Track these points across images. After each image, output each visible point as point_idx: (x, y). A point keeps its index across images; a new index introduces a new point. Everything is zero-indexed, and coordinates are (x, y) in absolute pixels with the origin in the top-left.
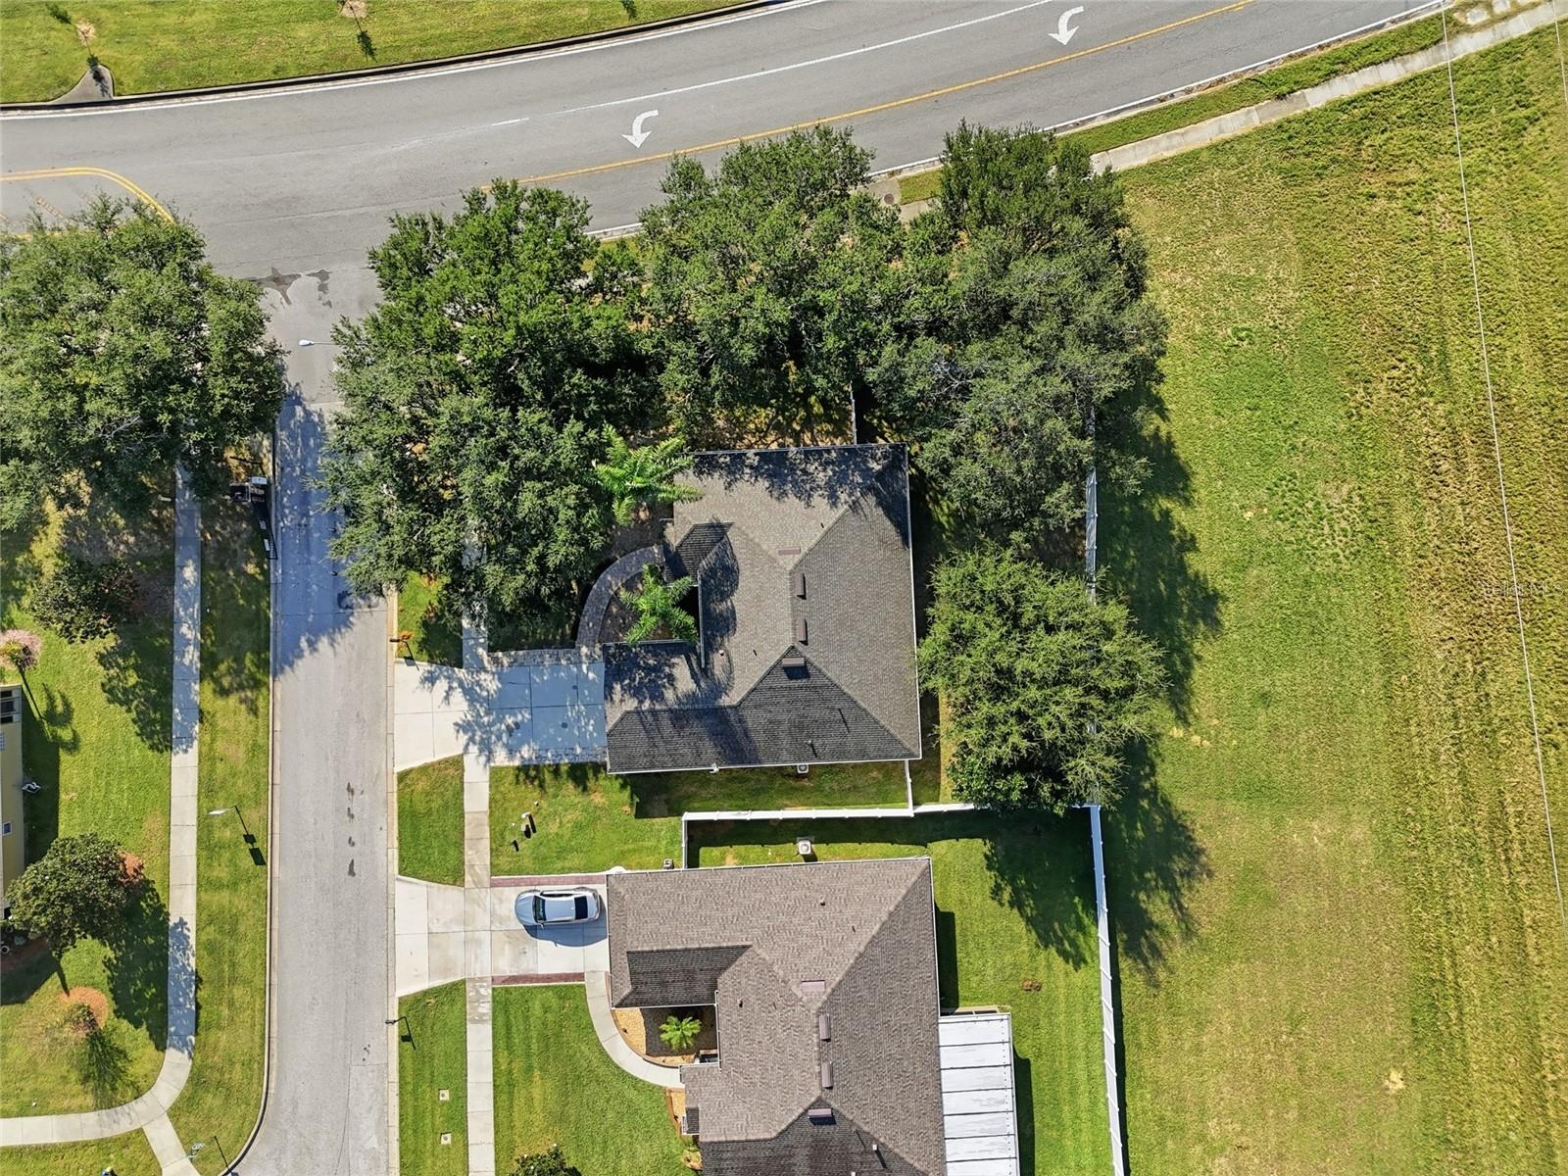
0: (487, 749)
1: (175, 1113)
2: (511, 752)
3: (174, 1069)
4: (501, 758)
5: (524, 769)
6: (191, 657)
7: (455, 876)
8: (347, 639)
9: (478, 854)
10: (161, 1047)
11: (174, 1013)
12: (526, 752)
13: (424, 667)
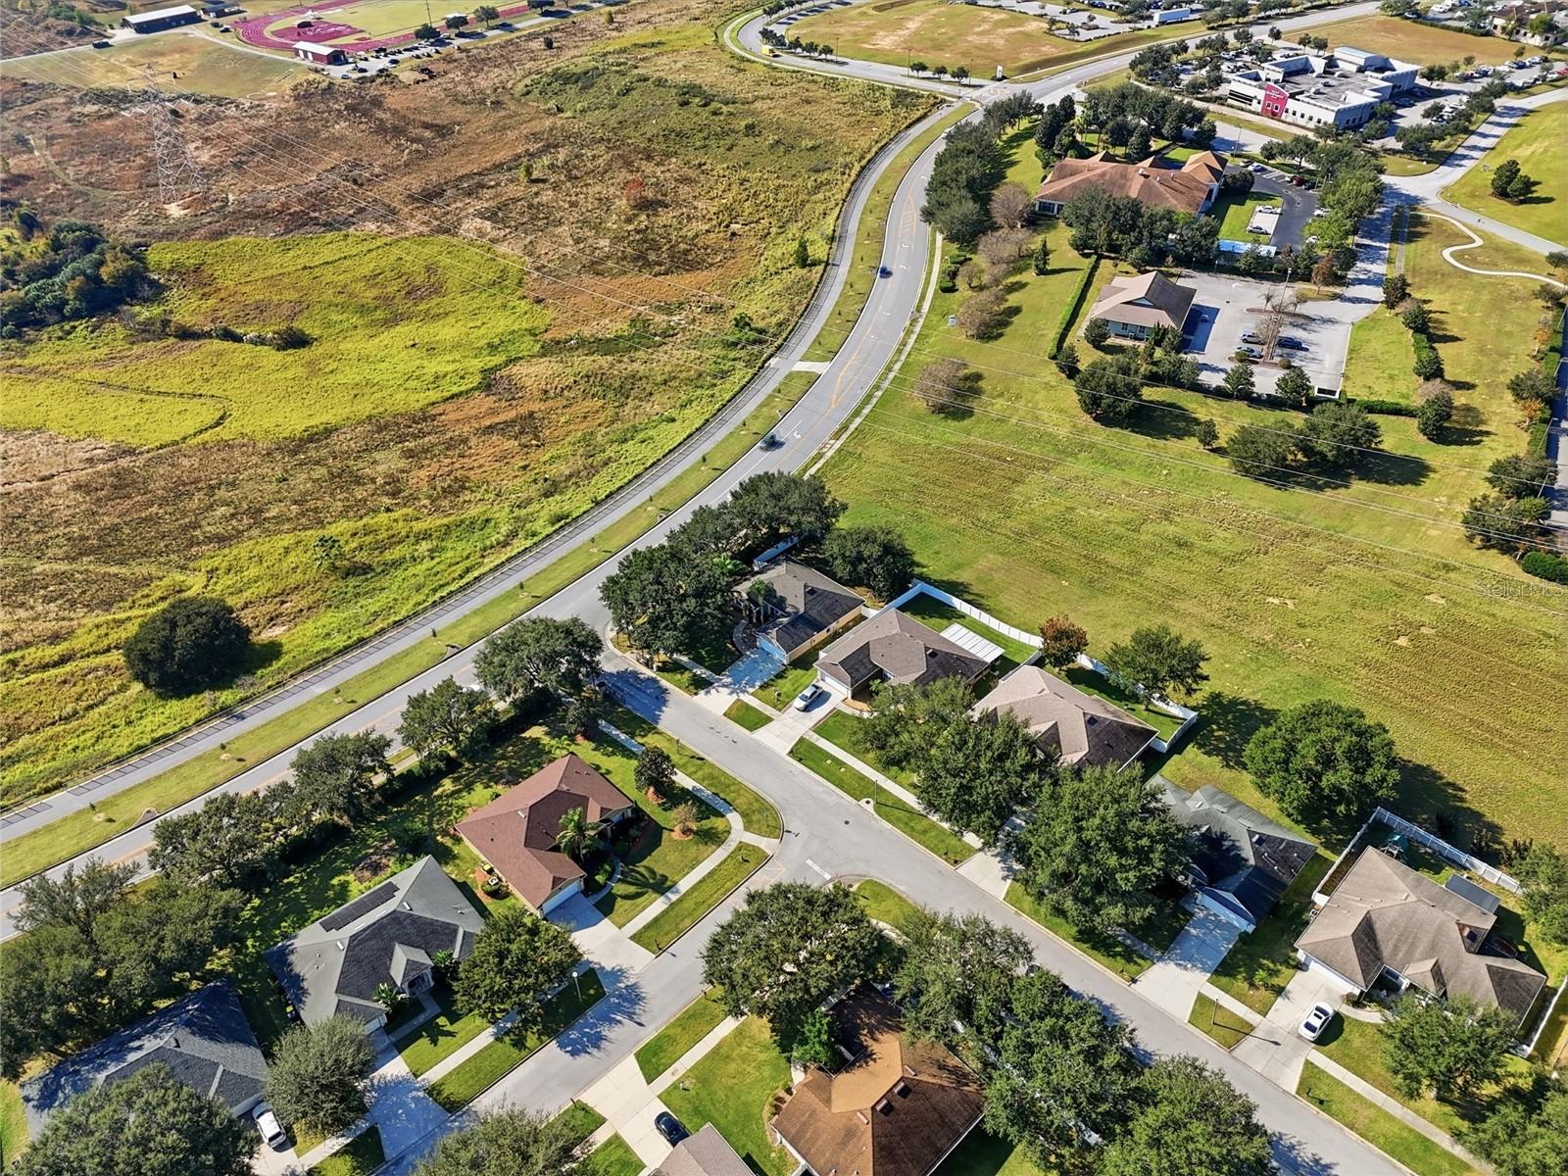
0: (743, 692)
1: (746, 829)
2: (753, 686)
3: (734, 819)
4: (751, 690)
5: (761, 687)
6: (623, 736)
7: (769, 720)
8: (669, 704)
9: (769, 711)
10: (723, 816)
11: (717, 807)
12: (758, 684)
13: (702, 692)
